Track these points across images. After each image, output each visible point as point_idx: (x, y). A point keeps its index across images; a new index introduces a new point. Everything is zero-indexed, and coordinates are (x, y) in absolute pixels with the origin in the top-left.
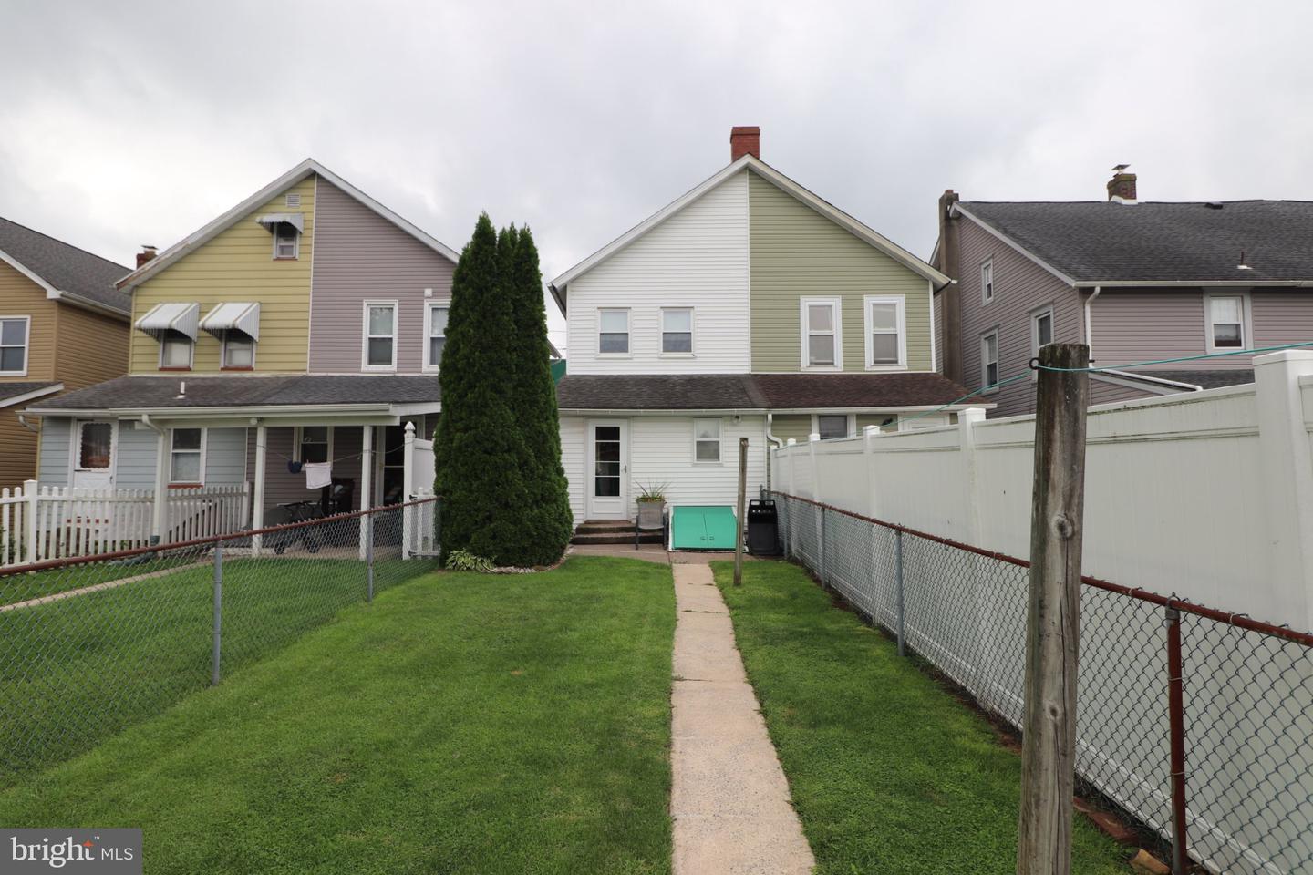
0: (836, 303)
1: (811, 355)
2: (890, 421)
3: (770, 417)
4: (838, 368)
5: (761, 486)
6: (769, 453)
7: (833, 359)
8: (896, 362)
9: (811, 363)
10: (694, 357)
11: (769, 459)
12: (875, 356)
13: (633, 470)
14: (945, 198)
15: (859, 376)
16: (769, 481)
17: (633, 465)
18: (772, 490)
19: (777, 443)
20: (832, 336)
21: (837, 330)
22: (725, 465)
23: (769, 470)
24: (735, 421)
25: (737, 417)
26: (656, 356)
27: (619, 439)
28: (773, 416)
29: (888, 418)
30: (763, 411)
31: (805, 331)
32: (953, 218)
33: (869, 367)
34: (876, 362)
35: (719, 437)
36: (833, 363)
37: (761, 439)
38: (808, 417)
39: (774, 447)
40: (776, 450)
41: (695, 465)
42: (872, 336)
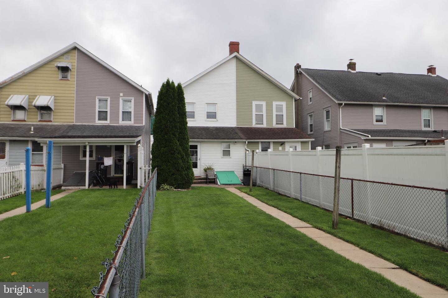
0: (264, 103)
1: (256, 121)
3: (247, 142)
4: (264, 125)
5: (243, 165)
6: (246, 154)
7: (263, 122)
8: (283, 124)
9: (256, 124)
10: (217, 121)
11: (246, 156)
12: (276, 122)
13: (202, 160)
14: (297, 66)
15: (271, 128)
16: (246, 163)
17: (202, 158)
18: (247, 165)
19: (248, 151)
20: (263, 115)
21: (264, 113)
22: (232, 158)
23: (246, 159)
24: (235, 144)
25: (236, 142)
26: (204, 120)
27: (197, 149)
28: (248, 142)
29: (282, 143)
30: (244, 140)
31: (254, 113)
32: (299, 73)
33: (275, 125)
34: (276, 124)
35: (230, 148)
36: (263, 124)
37: (244, 149)
38: (258, 142)
39: (247, 152)
41: (222, 158)
42: (275, 115)
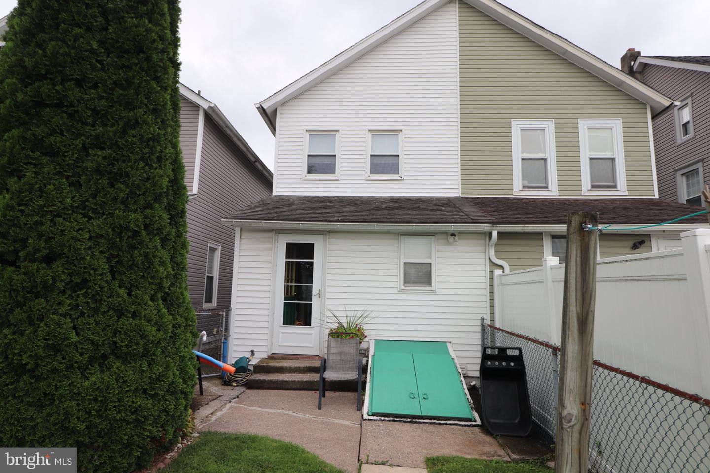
0: (550, 126)
1: (524, 178)
2: (642, 243)
3: (495, 234)
4: (553, 192)
5: (483, 319)
6: (491, 279)
7: (546, 182)
8: (615, 187)
9: (524, 187)
10: (402, 179)
11: (492, 286)
12: (592, 181)
13: (328, 295)
14: (629, 55)
15: (576, 200)
16: (492, 313)
17: (328, 289)
18: (497, 326)
19: (501, 267)
20: (545, 159)
21: (551, 154)
22: (438, 291)
23: (492, 299)
24: (451, 240)
25: (453, 235)
26: (363, 178)
27: (312, 258)
28: (499, 233)
29: (640, 239)
30: (485, 227)
31: (517, 154)
33: (586, 191)
34: (593, 186)
35: (431, 258)
36: (547, 187)
37: (483, 261)
38: (539, 235)
39: (498, 272)
40: (501, 276)
41: (402, 291)
42: (588, 160)
